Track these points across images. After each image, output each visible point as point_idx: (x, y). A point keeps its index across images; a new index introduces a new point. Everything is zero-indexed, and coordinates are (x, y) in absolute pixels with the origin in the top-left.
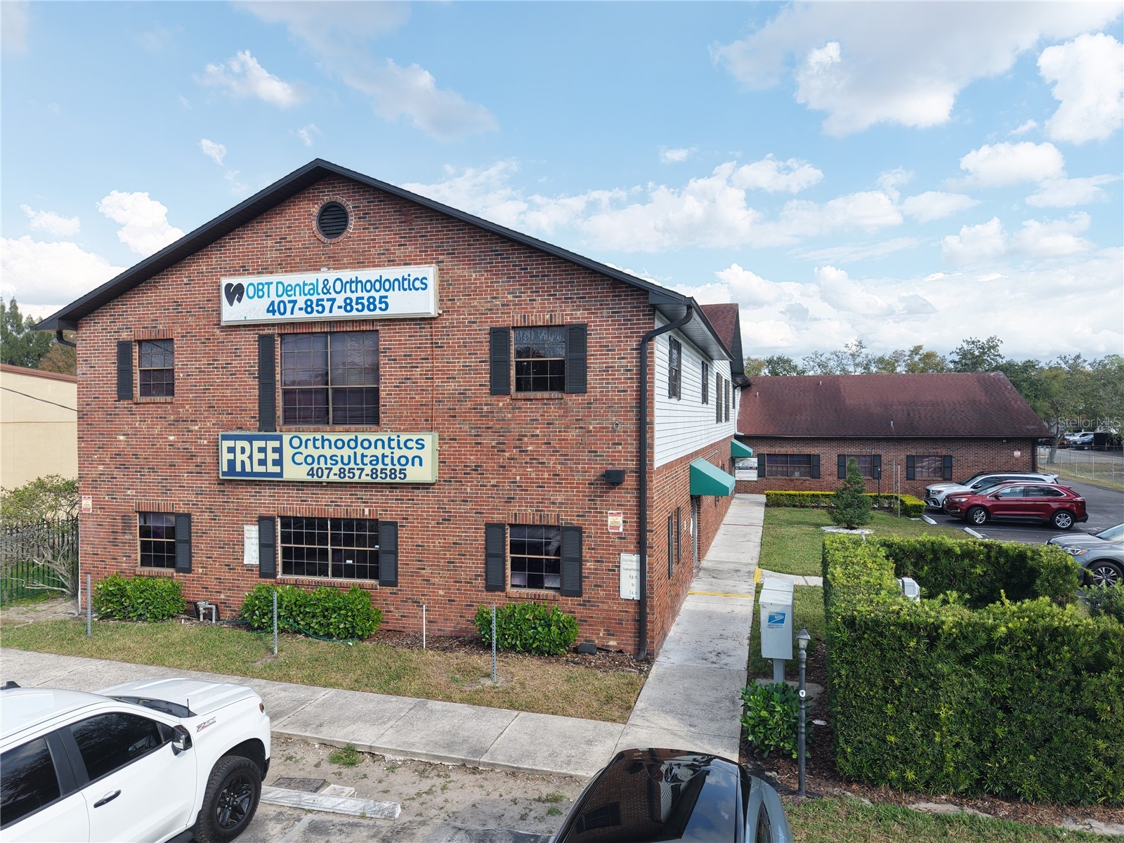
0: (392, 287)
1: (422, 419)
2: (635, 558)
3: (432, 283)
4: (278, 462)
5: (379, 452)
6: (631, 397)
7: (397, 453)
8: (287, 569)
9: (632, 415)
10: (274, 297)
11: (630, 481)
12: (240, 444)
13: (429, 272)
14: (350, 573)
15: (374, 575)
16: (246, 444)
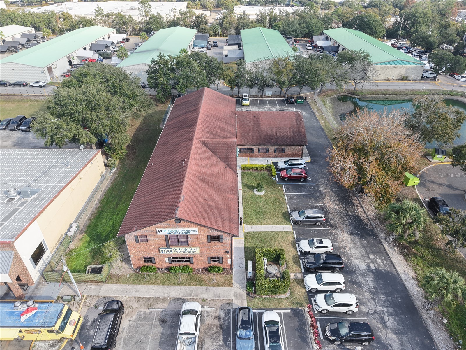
0: (191, 231)
1: (197, 245)
2: (230, 260)
3: (197, 231)
4: (172, 252)
5: (190, 250)
6: (230, 243)
7: (193, 250)
8: (173, 262)
9: (230, 245)
10: (168, 232)
11: (230, 252)
12: (163, 250)
13: (197, 229)
14: (185, 262)
15: (189, 262)
16: (165, 250)
